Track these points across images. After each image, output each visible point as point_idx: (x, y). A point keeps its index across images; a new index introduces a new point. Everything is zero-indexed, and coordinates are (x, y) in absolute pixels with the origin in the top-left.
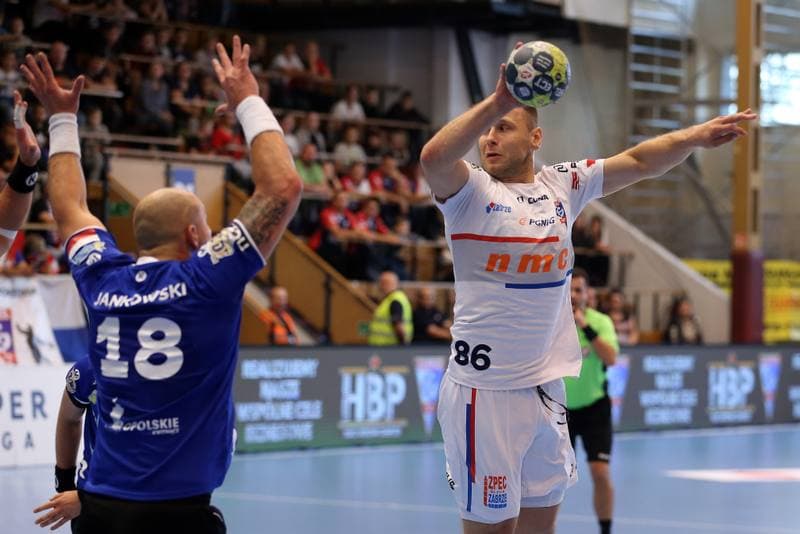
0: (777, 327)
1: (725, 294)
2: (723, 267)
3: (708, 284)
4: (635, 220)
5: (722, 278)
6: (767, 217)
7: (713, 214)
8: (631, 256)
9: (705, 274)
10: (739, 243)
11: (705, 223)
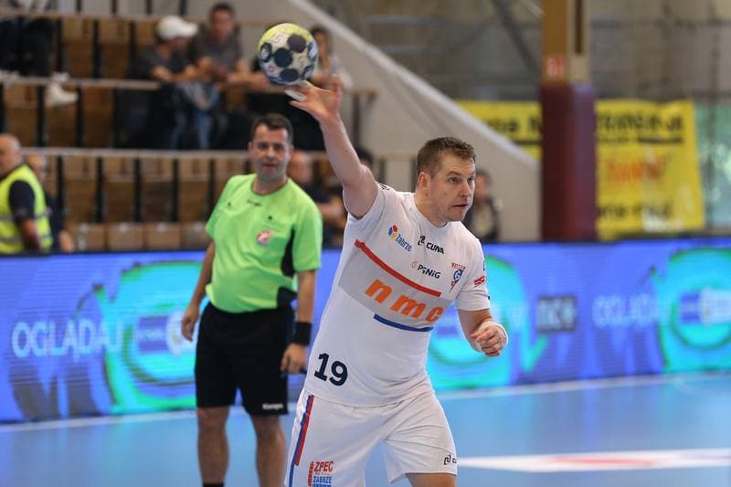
0: (621, 212)
1: (531, 158)
2: (526, 113)
3: (502, 141)
4: (378, 37)
5: (525, 132)
6: (598, 25)
7: (509, 23)
8: (372, 96)
9: (495, 125)
10: (552, 71)
11: (496, 37)
